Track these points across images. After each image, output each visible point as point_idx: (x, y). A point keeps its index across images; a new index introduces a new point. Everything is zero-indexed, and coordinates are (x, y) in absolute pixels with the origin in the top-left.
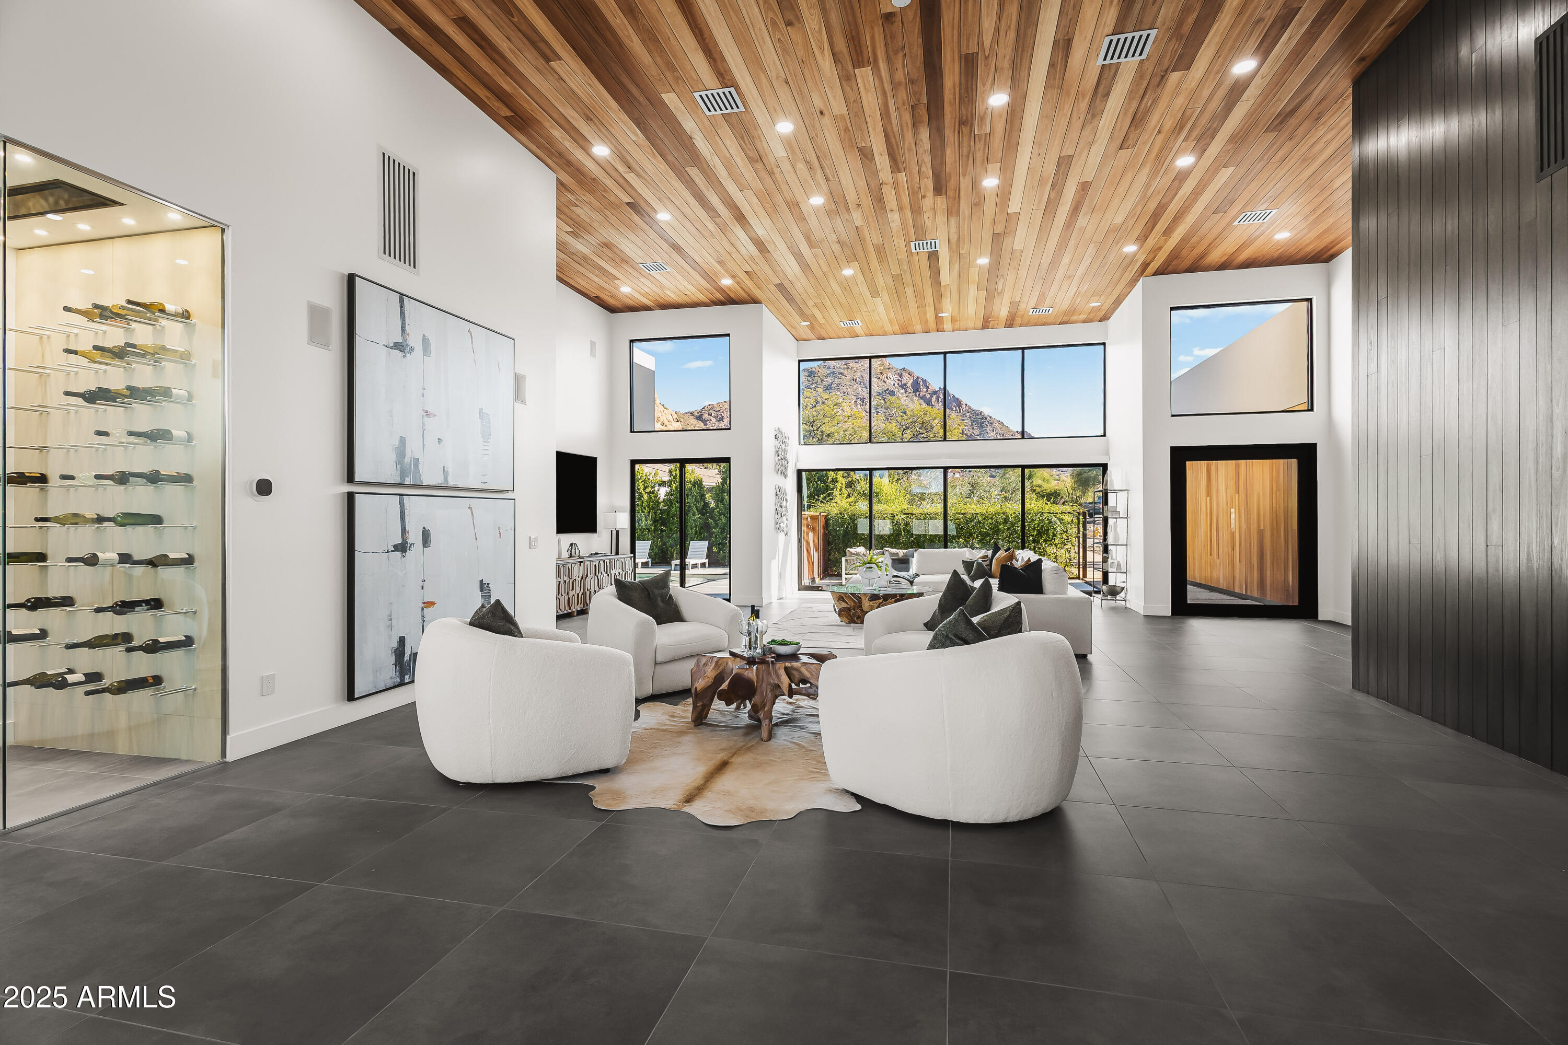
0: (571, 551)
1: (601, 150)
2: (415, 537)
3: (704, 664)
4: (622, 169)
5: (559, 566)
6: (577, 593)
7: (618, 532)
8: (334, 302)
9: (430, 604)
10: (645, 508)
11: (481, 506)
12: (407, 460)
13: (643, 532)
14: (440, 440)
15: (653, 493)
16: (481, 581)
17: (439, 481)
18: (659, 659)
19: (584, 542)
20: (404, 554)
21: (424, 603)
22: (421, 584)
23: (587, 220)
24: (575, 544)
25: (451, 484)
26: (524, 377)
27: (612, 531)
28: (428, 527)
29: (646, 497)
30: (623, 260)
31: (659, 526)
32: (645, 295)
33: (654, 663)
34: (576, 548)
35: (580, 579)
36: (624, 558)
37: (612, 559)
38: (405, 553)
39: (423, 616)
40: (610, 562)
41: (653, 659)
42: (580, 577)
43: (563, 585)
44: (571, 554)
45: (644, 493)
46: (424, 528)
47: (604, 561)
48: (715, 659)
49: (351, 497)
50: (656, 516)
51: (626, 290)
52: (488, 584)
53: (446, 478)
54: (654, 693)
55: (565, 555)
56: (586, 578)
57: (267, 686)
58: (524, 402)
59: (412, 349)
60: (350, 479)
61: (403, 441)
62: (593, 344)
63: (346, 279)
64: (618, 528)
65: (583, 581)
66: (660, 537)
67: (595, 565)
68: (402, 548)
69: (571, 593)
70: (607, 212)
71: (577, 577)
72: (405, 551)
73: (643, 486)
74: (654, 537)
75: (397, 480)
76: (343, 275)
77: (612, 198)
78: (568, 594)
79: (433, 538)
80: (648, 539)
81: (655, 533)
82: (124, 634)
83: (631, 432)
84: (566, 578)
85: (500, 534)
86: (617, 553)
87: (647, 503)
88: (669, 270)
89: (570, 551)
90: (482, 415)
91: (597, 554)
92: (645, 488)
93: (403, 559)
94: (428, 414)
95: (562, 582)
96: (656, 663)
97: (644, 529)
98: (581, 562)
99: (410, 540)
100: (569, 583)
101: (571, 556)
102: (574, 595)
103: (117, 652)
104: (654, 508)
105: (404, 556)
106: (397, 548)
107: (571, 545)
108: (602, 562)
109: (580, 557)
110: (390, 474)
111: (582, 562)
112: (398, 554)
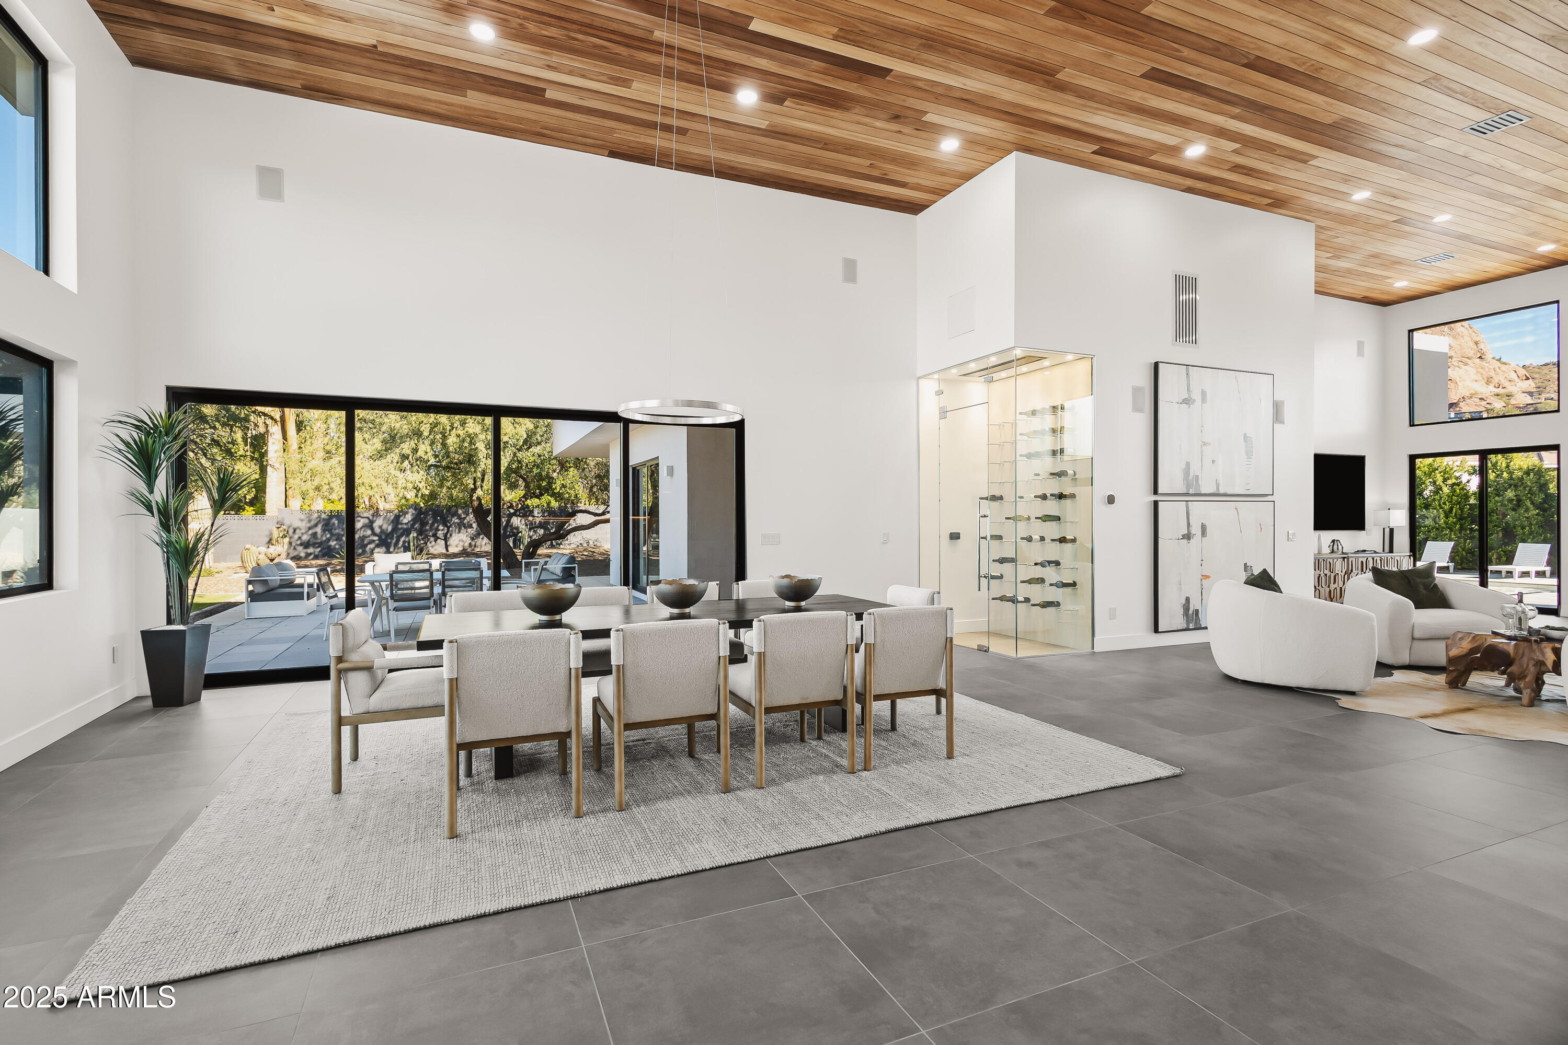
0: (1333, 547)
1: (1361, 195)
3: (1460, 638)
4: (1386, 200)
5: (1319, 560)
6: (1340, 586)
7: (1392, 531)
8: (1146, 382)
9: (1207, 577)
10: (1445, 503)
11: (1246, 508)
12: (1191, 477)
13: (1442, 531)
14: (1213, 462)
15: (1458, 484)
16: (1245, 564)
17: (1212, 490)
18: (1417, 635)
19: (1348, 539)
21: (1202, 576)
22: (1200, 562)
23: (1350, 244)
24: (1337, 540)
25: (1222, 491)
26: (1283, 402)
27: (1384, 529)
29: (1446, 490)
30: (1395, 263)
31: (1467, 524)
32: (1429, 283)
33: (1411, 639)
34: (1339, 544)
35: (1343, 574)
36: (1400, 556)
37: (1384, 557)
39: (1202, 585)
40: (1381, 560)
41: (1410, 635)
42: (1344, 571)
43: (1323, 579)
44: (1333, 549)
45: (1443, 485)
47: (1373, 559)
48: (1473, 635)
49: (1156, 503)
50: (1462, 512)
51: (1401, 284)
52: (1251, 567)
53: (1218, 488)
54: (1411, 664)
55: (1326, 550)
56: (1350, 573)
57: (1112, 614)
58: (1283, 423)
59: (1194, 401)
60: (1156, 492)
61: (1188, 464)
62: (1360, 344)
63: (1153, 365)
64: (1392, 526)
65: (1346, 576)
66: (1470, 538)
67: (1362, 562)
68: (1188, 537)
69: (1333, 586)
70: (1371, 233)
71: (1340, 571)
73: (1442, 478)
74: (1459, 537)
75: (1185, 491)
76: (1152, 363)
77: (1378, 222)
78: (1329, 587)
79: (1208, 530)
80: (1450, 540)
81: (1460, 533)
82: (1041, 578)
83: (1411, 426)
84: (1326, 572)
85: (1261, 529)
86: (1391, 551)
87: (1449, 497)
88: (1456, 257)
89: (1331, 547)
90: (1245, 437)
91: (1364, 551)
92: (1445, 480)
94: (1205, 444)
95: (1322, 575)
96: (1413, 639)
97: (1443, 528)
98: (1344, 558)
99: (1193, 532)
100: (1330, 577)
101: (1333, 552)
102: (1336, 588)
103: (1037, 587)
104: (1459, 503)
106: (1184, 537)
107: (1333, 541)
108: (1370, 560)
109: (1343, 553)
110: (1180, 488)
111: (1346, 557)
112: (1185, 541)
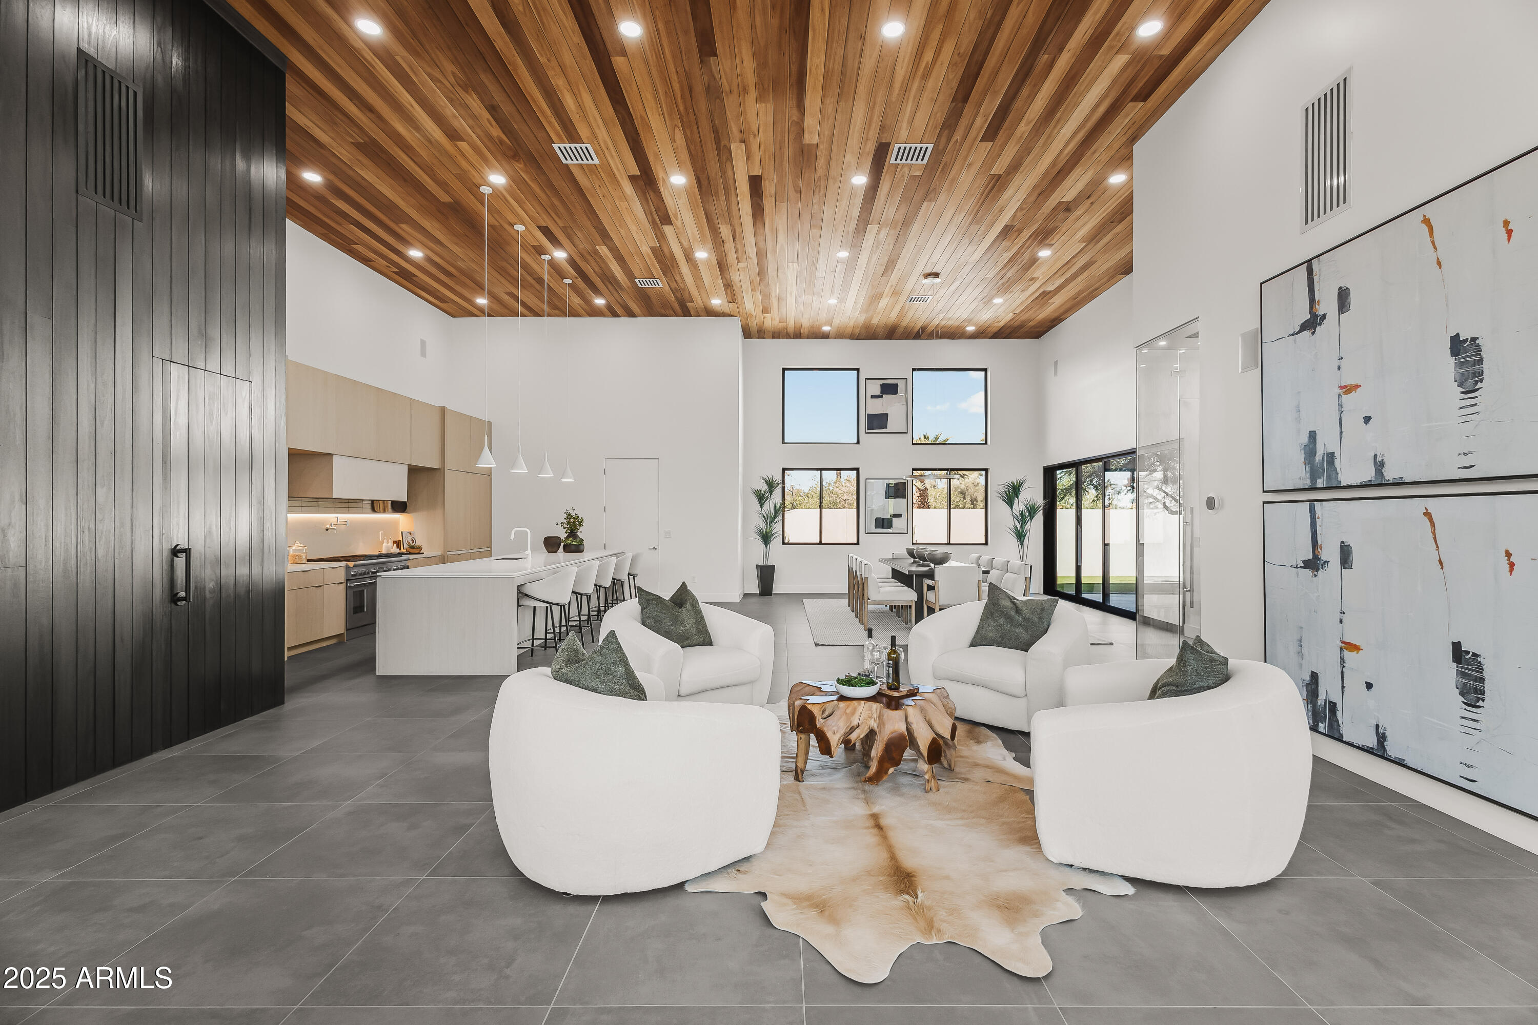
2: (1330, 553)
20: (1316, 573)
28: (1348, 540)
38: (1317, 571)
46: (1342, 542)
72: (1317, 570)
93: (1314, 578)
105: (1315, 576)
